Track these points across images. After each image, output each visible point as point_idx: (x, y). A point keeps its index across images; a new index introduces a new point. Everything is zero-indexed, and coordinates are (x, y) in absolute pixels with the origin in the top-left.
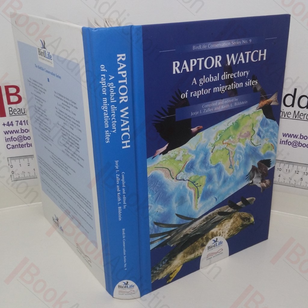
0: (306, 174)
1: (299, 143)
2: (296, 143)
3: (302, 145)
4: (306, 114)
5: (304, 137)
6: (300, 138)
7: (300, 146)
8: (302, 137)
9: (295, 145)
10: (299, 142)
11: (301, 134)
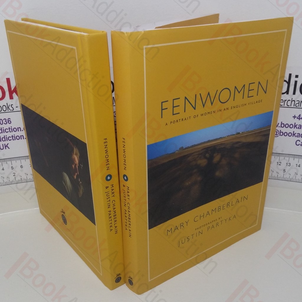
0: (288, 164)
1: (280, 132)
2: (277, 132)
3: (283, 134)
4: (286, 100)
5: (285, 126)
6: (281, 127)
7: (281, 136)
8: (283, 125)
9: (276, 135)
10: (280, 130)
11: (282, 122)
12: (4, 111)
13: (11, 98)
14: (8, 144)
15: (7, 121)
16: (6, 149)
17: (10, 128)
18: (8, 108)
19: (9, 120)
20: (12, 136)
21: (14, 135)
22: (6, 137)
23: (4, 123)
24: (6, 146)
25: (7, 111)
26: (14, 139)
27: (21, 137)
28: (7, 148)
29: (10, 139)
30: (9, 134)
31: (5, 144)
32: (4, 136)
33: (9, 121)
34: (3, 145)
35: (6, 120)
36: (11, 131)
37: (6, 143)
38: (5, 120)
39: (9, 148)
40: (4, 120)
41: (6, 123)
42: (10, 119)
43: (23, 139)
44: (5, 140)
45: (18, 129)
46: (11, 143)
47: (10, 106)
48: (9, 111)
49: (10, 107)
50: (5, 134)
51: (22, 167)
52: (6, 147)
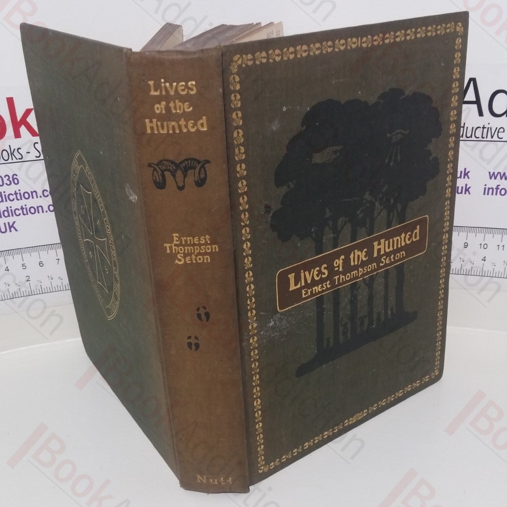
12: (4, 160)
13: (17, 135)
14: (14, 222)
15: (11, 179)
16: (11, 231)
17: (18, 192)
18: (12, 154)
19: (15, 177)
20: (22, 207)
21: (26, 205)
22: (9, 209)
23: (6, 184)
24: (12, 227)
25: (10, 160)
26: (25, 212)
27: (37, 209)
28: (12, 229)
29: (18, 212)
30: (16, 205)
31: (9, 223)
32: (7, 208)
33: (14, 180)
34: (5, 224)
35: (9, 177)
36: (19, 197)
37: (11, 220)
38: (7, 178)
39: (16, 230)
40: (5, 177)
41: (8, 183)
42: (17, 175)
43: (43, 212)
44: (9, 216)
45: (32, 194)
46: (20, 221)
47: (16, 151)
48: (15, 160)
49: (16, 153)
50: (9, 204)
51: (41, 264)
52: (10, 228)
